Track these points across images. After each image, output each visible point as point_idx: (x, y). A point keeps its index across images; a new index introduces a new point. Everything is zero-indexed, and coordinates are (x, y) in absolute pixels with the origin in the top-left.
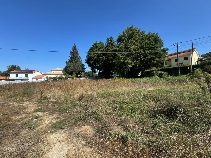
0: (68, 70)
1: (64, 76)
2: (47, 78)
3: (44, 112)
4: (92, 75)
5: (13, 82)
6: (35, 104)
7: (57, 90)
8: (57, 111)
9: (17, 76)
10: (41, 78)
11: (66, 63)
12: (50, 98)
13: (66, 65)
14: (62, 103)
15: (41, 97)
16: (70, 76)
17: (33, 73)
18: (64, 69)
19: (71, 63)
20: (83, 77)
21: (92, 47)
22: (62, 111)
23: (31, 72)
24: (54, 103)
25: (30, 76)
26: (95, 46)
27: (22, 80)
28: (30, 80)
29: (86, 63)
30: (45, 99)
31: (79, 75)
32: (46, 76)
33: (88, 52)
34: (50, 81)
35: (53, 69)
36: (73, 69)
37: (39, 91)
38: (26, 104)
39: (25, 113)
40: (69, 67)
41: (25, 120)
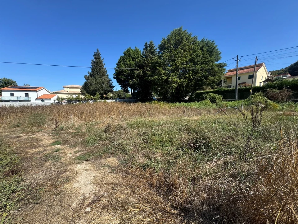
0: (89, 88)
1: (82, 96)
2: (58, 99)
3: (63, 145)
4: (123, 96)
6: (51, 136)
7: (76, 118)
8: (79, 144)
9: (12, 95)
10: (50, 99)
11: (86, 78)
12: (68, 128)
13: (85, 80)
14: (84, 135)
15: (56, 127)
16: (92, 96)
17: (36, 92)
18: (83, 86)
19: (93, 78)
20: (110, 99)
21: (123, 55)
22: (85, 143)
24: (75, 135)
25: (33, 96)
26: (128, 54)
27: (20, 101)
29: (114, 78)
30: (62, 129)
31: (105, 95)
32: (56, 97)
33: (117, 63)
34: (63, 103)
35: (66, 86)
36: (95, 87)
37: (53, 120)
38: (38, 135)
39: (42, 146)
40: (90, 84)
41: (44, 153)
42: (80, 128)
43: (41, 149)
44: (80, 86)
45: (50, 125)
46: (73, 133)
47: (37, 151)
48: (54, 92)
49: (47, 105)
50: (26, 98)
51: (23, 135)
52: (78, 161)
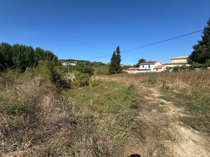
0: (197, 57)
1: (188, 65)
2: (167, 68)
3: (168, 101)
5: (141, 72)
6: (159, 91)
7: (181, 82)
9: (143, 67)
10: (161, 68)
11: (194, 48)
12: (173, 89)
13: (193, 50)
15: (164, 86)
16: (200, 64)
17: (154, 64)
18: (190, 56)
23: (153, 63)
24: (178, 96)
25: (152, 66)
27: (146, 70)
28: (152, 70)
30: (168, 88)
32: (165, 67)
34: (170, 71)
35: (174, 58)
36: (206, 55)
37: (161, 81)
38: (151, 89)
39: (152, 96)
40: (199, 52)
41: (154, 102)
42: (185, 90)
43: (152, 98)
44: (187, 56)
45: (159, 84)
46: (177, 94)
47: (149, 99)
48: (165, 63)
49: (159, 72)
50: (149, 68)
51: (144, 87)
52: (182, 123)
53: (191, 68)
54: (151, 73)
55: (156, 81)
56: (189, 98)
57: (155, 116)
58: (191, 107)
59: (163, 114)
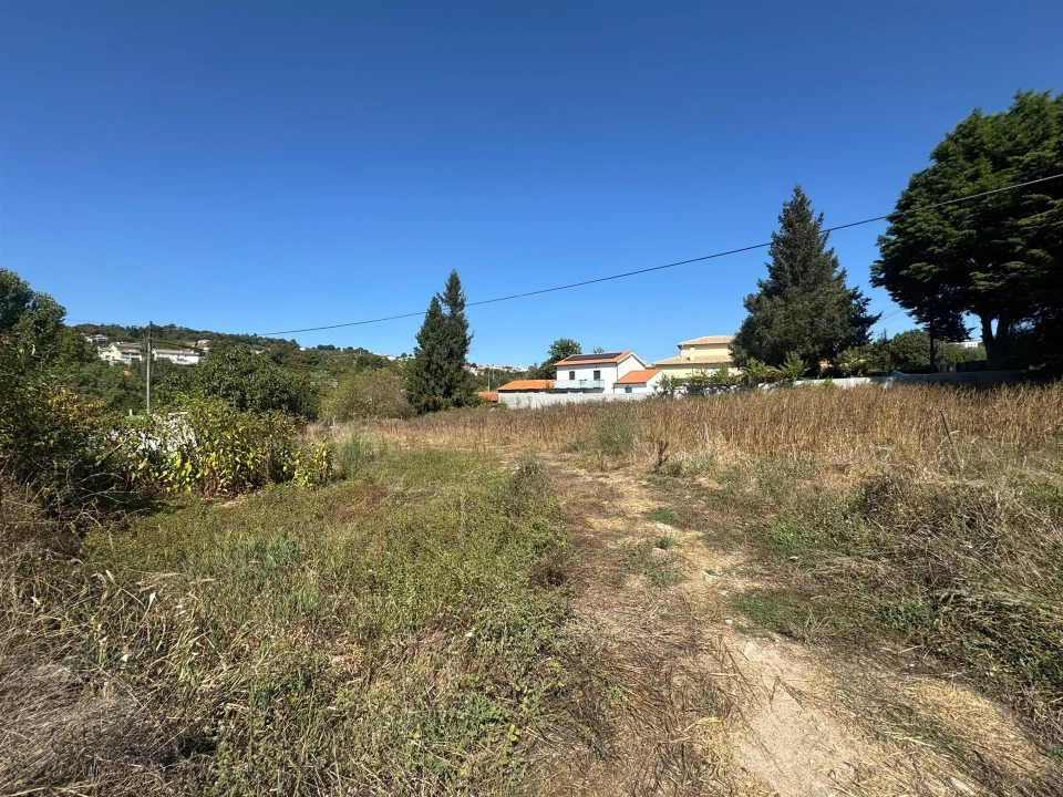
0: (760, 339)
1: (734, 372)
2: (664, 383)
3: (683, 527)
4: (925, 360)
5: (563, 399)
6: (645, 487)
7: (720, 440)
8: (738, 539)
9: (572, 376)
10: (644, 384)
11: (748, 305)
12: (695, 472)
13: (745, 314)
14: (756, 507)
15: (660, 463)
16: (770, 370)
17: (616, 364)
18: (739, 336)
19: (777, 299)
20: (854, 373)
21: (934, 163)
23: (611, 359)
24: (718, 500)
25: (609, 375)
27: (585, 390)
28: (610, 394)
29: (877, 282)
30: (676, 471)
31: (824, 365)
32: (658, 377)
33: (893, 211)
34: (678, 396)
35: (687, 343)
36: (785, 333)
37: (651, 440)
38: (614, 479)
39: (622, 514)
40: (765, 323)
41: (629, 539)
42: (735, 475)
43: (619, 524)
44: (730, 338)
45: (642, 454)
46: (713, 493)
47: (609, 526)
48: (655, 363)
49: (637, 398)
50: (594, 384)
51: (582, 472)
52: (744, 621)
53: (748, 384)
54: (604, 405)
55: (629, 441)
56: (754, 507)
57: (640, 609)
58: (765, 547)
59: (673, 590)
